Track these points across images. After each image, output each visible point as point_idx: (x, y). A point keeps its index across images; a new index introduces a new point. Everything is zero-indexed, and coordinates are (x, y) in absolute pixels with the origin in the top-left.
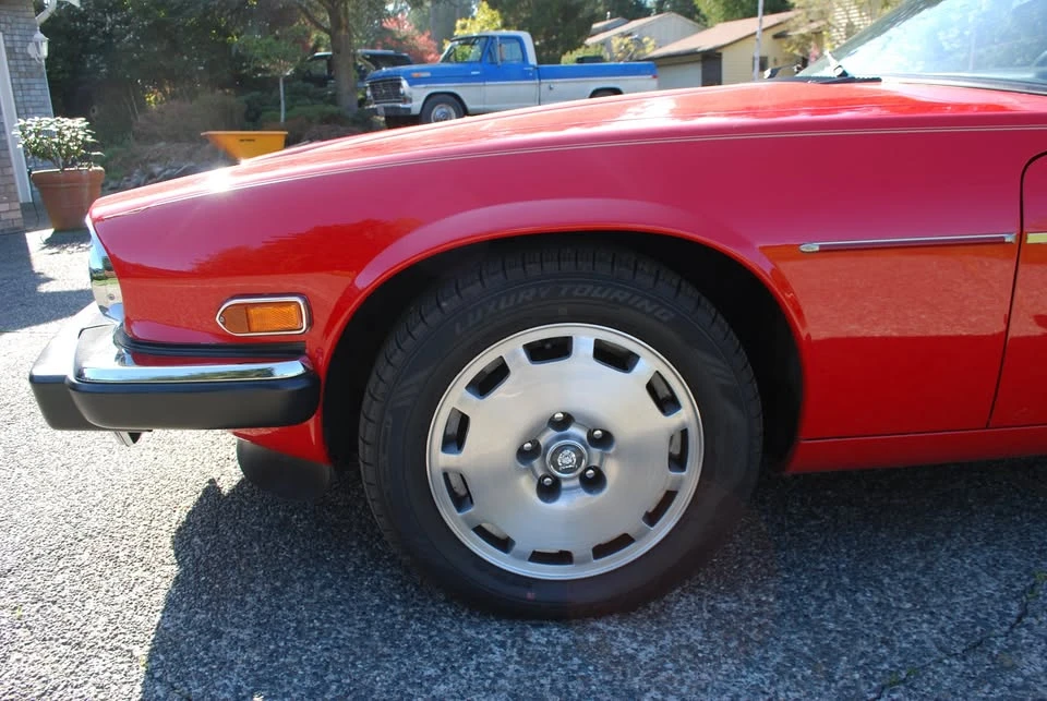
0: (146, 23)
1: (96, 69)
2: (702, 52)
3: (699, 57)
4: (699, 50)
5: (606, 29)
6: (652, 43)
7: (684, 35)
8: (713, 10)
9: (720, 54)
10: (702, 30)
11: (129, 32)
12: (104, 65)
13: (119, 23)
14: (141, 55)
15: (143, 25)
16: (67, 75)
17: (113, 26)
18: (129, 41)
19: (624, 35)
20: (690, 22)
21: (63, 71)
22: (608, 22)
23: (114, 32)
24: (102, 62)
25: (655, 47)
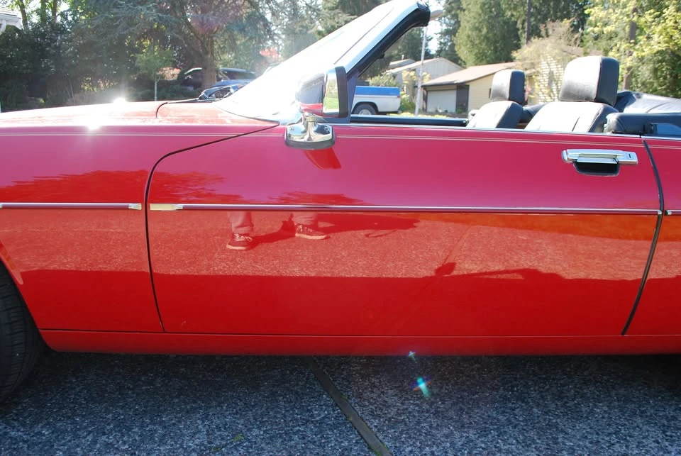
0: (81, 42)
1: (48, 68)
2: (457, 84)
3: (455, 87)
4: (455, 82)
5: (400, 66)
6: (428, 76)
7: (450, 72)
8: (469, 58)
9: (468, 86)
10: (461, 70)
11: (71, 47)
12: (54, 66)
13: (65, 41)
14: (77, 62)
15: (80, 43)
16: (29, 71)
17: (61, 42)
18: (71, 52)
19: (410, 70)
20: (454, 64)
21: (27, 68)
22: (402, 61)
23: (62, 46)
24: (52, 64)
25: (430, 79)
